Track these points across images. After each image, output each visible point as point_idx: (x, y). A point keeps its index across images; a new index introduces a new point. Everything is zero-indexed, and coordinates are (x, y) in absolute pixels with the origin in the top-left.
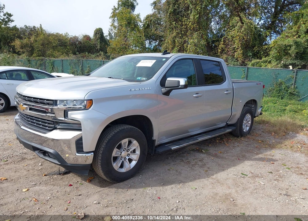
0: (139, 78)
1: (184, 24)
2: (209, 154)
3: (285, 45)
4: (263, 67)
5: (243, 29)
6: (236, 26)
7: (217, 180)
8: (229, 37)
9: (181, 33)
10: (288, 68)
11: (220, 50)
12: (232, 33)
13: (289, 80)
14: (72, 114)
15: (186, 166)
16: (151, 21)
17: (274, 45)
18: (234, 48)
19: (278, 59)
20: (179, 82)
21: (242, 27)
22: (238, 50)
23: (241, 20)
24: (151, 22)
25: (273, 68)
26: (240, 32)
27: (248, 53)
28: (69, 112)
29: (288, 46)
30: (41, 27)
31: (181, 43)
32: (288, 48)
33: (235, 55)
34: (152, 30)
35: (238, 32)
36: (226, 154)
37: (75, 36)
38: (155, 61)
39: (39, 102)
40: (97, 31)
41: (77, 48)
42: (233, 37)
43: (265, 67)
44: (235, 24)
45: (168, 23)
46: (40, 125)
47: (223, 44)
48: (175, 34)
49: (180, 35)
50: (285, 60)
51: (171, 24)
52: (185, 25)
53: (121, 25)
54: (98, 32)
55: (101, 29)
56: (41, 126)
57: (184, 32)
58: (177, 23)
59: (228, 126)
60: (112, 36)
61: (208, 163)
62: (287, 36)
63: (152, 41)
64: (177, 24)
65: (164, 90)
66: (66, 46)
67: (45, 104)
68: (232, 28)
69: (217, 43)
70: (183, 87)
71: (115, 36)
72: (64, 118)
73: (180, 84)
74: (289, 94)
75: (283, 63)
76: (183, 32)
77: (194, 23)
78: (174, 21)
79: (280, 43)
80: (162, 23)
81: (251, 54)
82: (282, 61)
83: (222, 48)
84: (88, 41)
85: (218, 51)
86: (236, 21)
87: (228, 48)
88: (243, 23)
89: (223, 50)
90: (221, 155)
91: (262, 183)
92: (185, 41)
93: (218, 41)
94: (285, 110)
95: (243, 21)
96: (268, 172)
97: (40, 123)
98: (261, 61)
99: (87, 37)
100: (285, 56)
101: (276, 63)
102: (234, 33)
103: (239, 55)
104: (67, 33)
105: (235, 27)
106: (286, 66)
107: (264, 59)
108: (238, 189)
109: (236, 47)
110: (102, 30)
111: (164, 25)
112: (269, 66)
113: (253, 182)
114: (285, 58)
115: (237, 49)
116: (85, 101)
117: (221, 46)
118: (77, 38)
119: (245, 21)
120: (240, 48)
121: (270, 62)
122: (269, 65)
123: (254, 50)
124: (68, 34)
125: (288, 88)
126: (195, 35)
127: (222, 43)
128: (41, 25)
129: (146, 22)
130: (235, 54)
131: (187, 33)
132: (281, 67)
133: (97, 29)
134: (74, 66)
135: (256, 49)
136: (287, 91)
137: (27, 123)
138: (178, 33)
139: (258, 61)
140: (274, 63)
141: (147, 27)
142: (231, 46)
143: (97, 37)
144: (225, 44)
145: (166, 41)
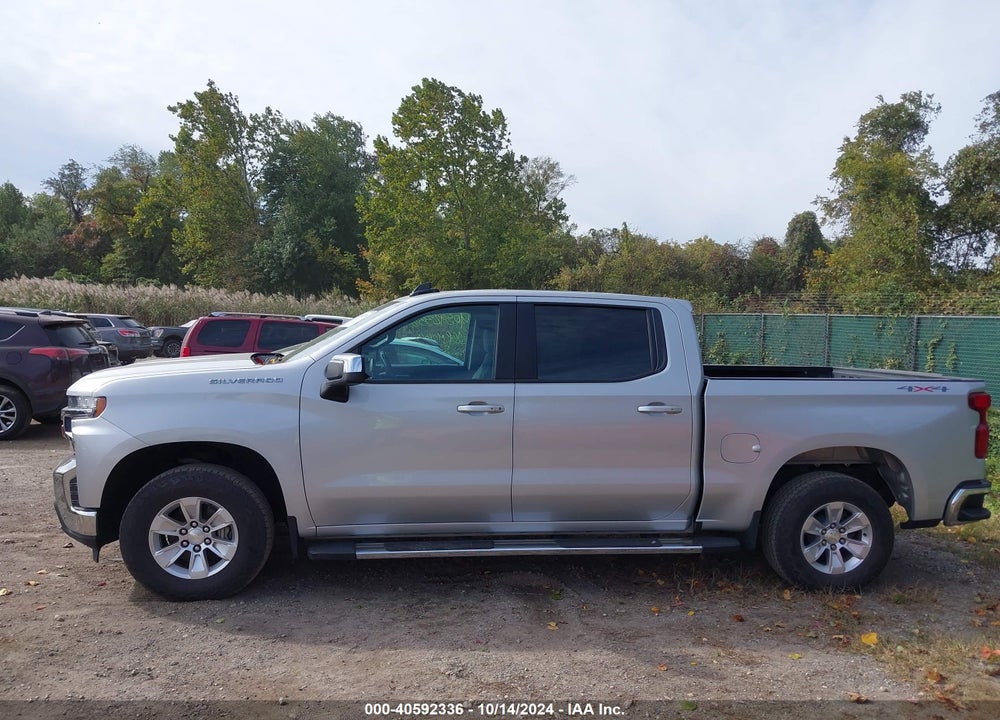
16: (977, 166)
20: (342, 365)
24: (978, 170)
30: (625, 229)
40: (798, 222)
99: (767, 246)
116: (96, 400)
128: (625, 224)
129: (958, 172)
133: (798, 216)
141: (963, 188)
143: (796, 240)
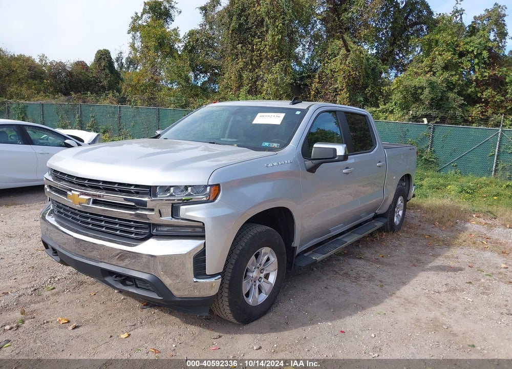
0: (266, 144)
1: (256, 49)
2: (367, 260)
3: (415, 86)
4: (381, 119)
5: (349, 60)
6: (338, 54)
7: (405, 299)
8: (328, 72)
9: (252, 64)
10: (419, 122)
11: (314, 92)
12: (332, 66)
13: (423, 139)
14: (187, 210)
15: (347, 281)
16: (197, 40)
17: (398, 87)
18: (336, 89)
19: (405, 107)
20: (335, 150)
21: (347, 56)
22: (342, 92)
23: (346, 45)
24: (196, 42)
25: (397, 121)
26: (345, 64)
27: (357, 97)
28: (181, 207)
29: (419, 88)
31: (252, 79)
32: (420, 91)
33: (337, 101)
34: (199, 57)
35: (341, 64)
36: (391, 258)
37: (60, 62)
38: (284, 115)
39: (116, 189)
40: (102, 54)
41: (65, 83)
42: (335, 72)
43: (385, 119)
44: (336, 52)
45: (230, 47)
46: (117, 230)
47: (318, 83)
48: (241, 64)
49: (250, 67)
50: (415, 109)
51: (235, 47)
52: (258, 51)
53: (147, 47)
54: (103, 57)
55: (108, 51)
56: (104, 229)
57: (256, 61)
58: (245, 46)
59: (377, 217)
60: (122, 64)
61: (375, 273)
62: (416, 73)
63: (199, 75)
64: (244, 48)
65: (309, 163)
66: (42, 79)
67: (132, 193)
68: (332, 58)
69: (308, 81)
70: (342, 159)
71: (127, 64)
72: (171, 217)
73: (337, 154)
74: (423, 161)
75: (412, 114)
76: (254, 62)
77: (273, 49)
78: (239, 44)
79: (406, 83)
80: (216, 44)
81: (362, 99)
82: (409, 110)
83: (317, 89)
84: (84, 71)
85: (310, 94)
86: (337, 46)
87: (327, 89)
88: (348, 51)
89: (318, 92)
90: (385, 260)
91: (469, 299)
92: (258, 76)
93: (309, 77)
94: (422, 185)
95: (349, 48)
96: (467, 283)
97: (117, 226)
98: (378, 109)
99: (81, 65)
100: (414, 103)
101: (401, 114)
102: (335, 64)
103: (344, 99)
104: (43, 56)
105: (335, 56)
106: (416, 119)
107: (384, 107)
108: (442, 310)
109: (338, 87)
110: (109, 53)
111: (220, 48)
112: (392, 118)
113: (455, 298)
114: (415, 107)
115: (341, 90)
116: (208, 188)
117: (315, 85)
118: (65, 66)
119: (351, 47)
120: (345, 90)
121: (392, 112)
122: (390, 115)
123: (366, 92)
124: (46, 57)
125: (422, 153)
126: (277, 68)
127: (317, 80)
129: (189, 42)
130: (336, 99)
131: (262, 64)
132: (409, 120)
134: (65, 116)
135: (368, 91)
136: (421, 156)
137: (81, 225)
138: (246, 64)
139: (374, 109)
140: (398, 113)
141: (190, 49)
142: (330, 86)
143: (103, 64)
144: (321, 83)
145: (226, 75)
